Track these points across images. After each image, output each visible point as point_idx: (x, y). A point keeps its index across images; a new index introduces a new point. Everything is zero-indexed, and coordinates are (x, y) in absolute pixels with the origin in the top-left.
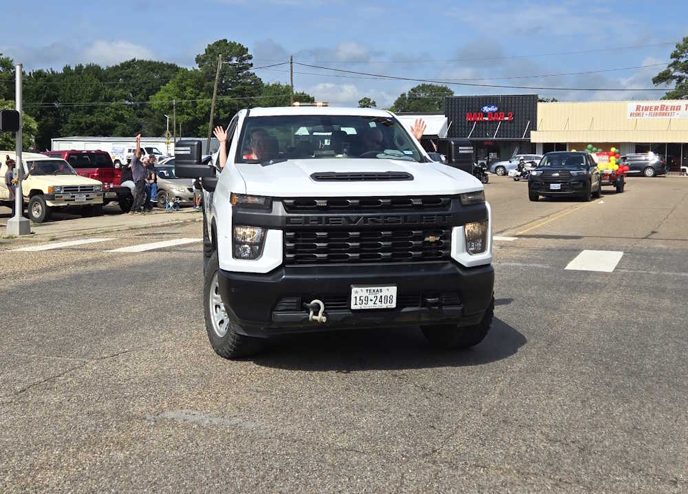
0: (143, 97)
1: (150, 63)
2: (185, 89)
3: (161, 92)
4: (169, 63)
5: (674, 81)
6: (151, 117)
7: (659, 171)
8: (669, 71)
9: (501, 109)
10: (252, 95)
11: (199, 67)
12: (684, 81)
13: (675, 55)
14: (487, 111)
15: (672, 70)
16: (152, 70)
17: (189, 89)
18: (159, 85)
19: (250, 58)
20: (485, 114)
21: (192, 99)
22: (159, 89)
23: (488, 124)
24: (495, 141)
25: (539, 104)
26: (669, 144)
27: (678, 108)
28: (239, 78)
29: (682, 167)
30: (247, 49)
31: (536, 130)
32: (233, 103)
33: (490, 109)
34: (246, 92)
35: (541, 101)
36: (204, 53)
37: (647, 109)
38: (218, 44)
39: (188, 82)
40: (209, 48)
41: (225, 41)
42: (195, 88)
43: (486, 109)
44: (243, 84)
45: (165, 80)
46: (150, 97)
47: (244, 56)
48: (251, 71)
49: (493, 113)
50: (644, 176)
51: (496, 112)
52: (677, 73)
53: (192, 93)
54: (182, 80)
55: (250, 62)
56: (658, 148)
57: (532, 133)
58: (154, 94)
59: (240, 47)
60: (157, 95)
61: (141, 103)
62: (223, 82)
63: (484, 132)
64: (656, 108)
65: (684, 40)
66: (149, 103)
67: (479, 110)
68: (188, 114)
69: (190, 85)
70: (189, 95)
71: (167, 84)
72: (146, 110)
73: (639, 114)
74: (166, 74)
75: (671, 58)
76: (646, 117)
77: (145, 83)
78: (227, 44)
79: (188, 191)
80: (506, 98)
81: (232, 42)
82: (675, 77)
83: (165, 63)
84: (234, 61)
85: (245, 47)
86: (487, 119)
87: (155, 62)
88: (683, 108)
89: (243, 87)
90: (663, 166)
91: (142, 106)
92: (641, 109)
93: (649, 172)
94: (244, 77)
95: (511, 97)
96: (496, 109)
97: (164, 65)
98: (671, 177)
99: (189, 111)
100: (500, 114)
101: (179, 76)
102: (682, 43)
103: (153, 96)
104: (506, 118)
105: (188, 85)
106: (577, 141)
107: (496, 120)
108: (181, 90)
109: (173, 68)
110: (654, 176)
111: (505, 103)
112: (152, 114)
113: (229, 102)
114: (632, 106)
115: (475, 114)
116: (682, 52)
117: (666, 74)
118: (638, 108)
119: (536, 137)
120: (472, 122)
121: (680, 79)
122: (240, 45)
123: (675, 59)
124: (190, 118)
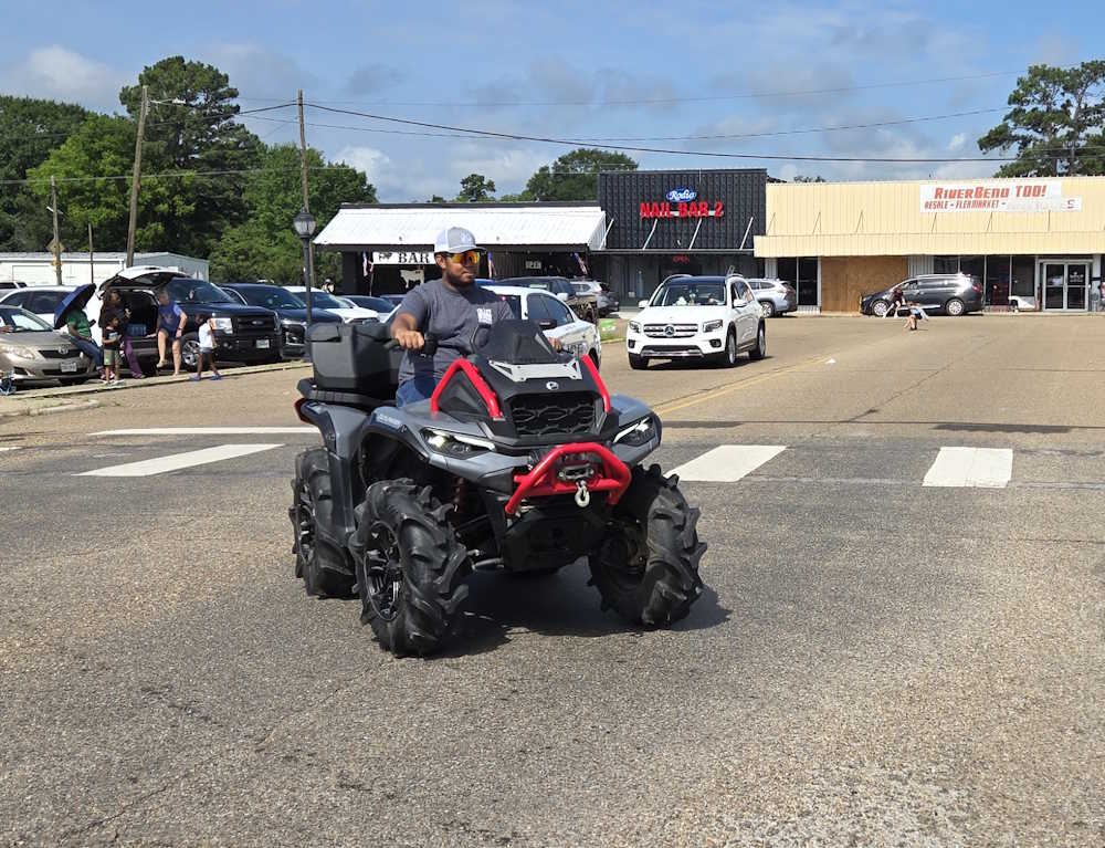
0: (13, 172)
1: (25, 103)
2: (97, 155)
3: (51, 161)
4: (68, 102)
5: (1015, 146)
6: (32, 211)
7: (971, 306)
8: (1006, 126)
9: (702, 197)
10: (242, 167)
11: (129, 111)
12: (1030, 146)
13: (1015, 99)
14: (677, 199)
15: (1011, 124)
16: (33, 117)
17: (109, 157)
18: (47, 149)
19: (233, 94)
20: (674, 205)
21: (115, 174)
22: (47, 156)
23: (678, 224)
24: (691, 256)
25: (770, 188)
26: (990, 257)
27: (1005, 193)
28: (214, 135)
29: (1011, 298)
30: (226, 77)
31: (764, 234)
32: (202, 184)
33: (682, 196)
34: (227, 162)
35: (773, 181)
36: (138, 83)
37: (952, 194)
38: (165, 66)
39: (106, 143)
40: (147, 75)
41: (180, 59)
42: (122, 154)
43: (675, 196)
44: (222, 147)
45: (60, 138)
46: (27, 171)
47: (221, 90)
48: (237, 120)
49: (688, 203)
50: (946, 313)
51: (693, 200)
52: (1021, 132)
53: (114, 164)
54: (92, 137)
55: (233, 102)
56: (970, 264)
57: (757, 239)
58: (36, 166)
59: (211, 74)
60: (42, 167)
61: (10, 182)
62: (181, 142)
63: (673, 238)
64: (969, 193)
65: (1030, 72)
66: (26, 182)
67: (663, 197)
68: (110, 206)
69: (111, 149)
70: (109, 168)
71: (63, 147)
72: (20, 199)
73: (939, 205)
74: (61, 125)
75: (1009, 103)
76: (952, 210)
77: (17, 143)
78: (185, 67)
79: (40, 357)
80: (710, 175)
81: (195, 62)
82: (1016, 138)
83: (58, 103)
84: (201, 99)
85: (222, 72)
86: (677, 214)
87: (37, 102)
88: (1013, 192)
89: (220, 152)
90: (978, 295)
91: (14, 190)
92: (943, 195)
93: (955, 307)
94: (223, 132)
95: (720, 172)
96: (691, 196)
97: (56, 107)
98: (993, 317)
99: (112, 199)
100: (700, 204)
101: (86, 129)
102: (1026, 76)
103: (34, 170)
104: (712, 213)
105: (105, 149)
106: (834, 254)
107: (693, 217)
108: (92, 158)
109: (76, 113)
110: (964, 313)
111: (709, 185)
112: (32, 204)
113: (192, 182)
114: (927, 189)
115: (655, 204)
116: (1028, 92)
117: (1001, 133)
118: (939, 192)
119: (764, 248)
120: (651, 221)
121: (1025, 141)
122: (210, 68)
123: (1015, 106)
124: (114, 214)
